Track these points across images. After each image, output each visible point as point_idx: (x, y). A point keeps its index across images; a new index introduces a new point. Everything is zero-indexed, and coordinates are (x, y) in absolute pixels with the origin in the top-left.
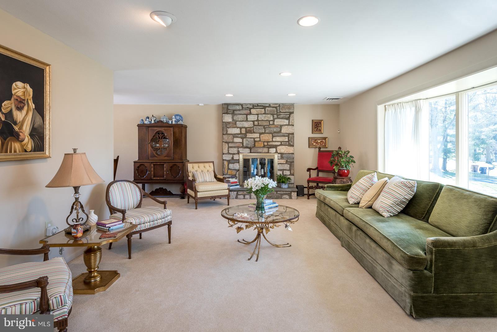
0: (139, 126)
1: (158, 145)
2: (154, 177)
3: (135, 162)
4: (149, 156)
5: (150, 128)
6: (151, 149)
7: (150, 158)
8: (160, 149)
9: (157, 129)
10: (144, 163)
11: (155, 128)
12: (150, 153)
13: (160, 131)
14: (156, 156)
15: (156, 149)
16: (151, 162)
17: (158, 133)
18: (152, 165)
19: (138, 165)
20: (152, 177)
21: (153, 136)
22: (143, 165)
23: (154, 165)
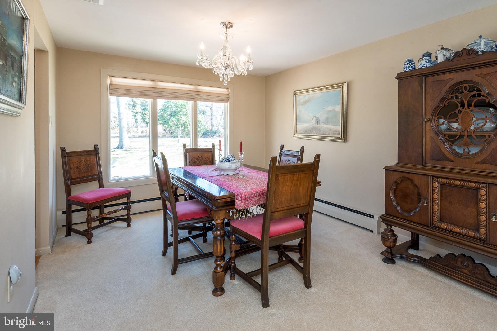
0: (401, 77)
1: (455, 125)
2: (441, 220)
3: (388, 170)
4: (428, 156)
5: (430, 79)
6: (432, 138)
7: (430, 163)
8: (462, 136)
9: (453, 79)
10: (410, 176)
11: (448, 76)
12: (428, 147)
13: (466, 82)
14: (451, 157)
15: (450, 136)
16: (433, 177)
17: (456, 88)
18: (436, 185)
19: (395, 177)
20: (436, 218)
21: (439, 99)
22: (409, 179)
23: (441, 184)
